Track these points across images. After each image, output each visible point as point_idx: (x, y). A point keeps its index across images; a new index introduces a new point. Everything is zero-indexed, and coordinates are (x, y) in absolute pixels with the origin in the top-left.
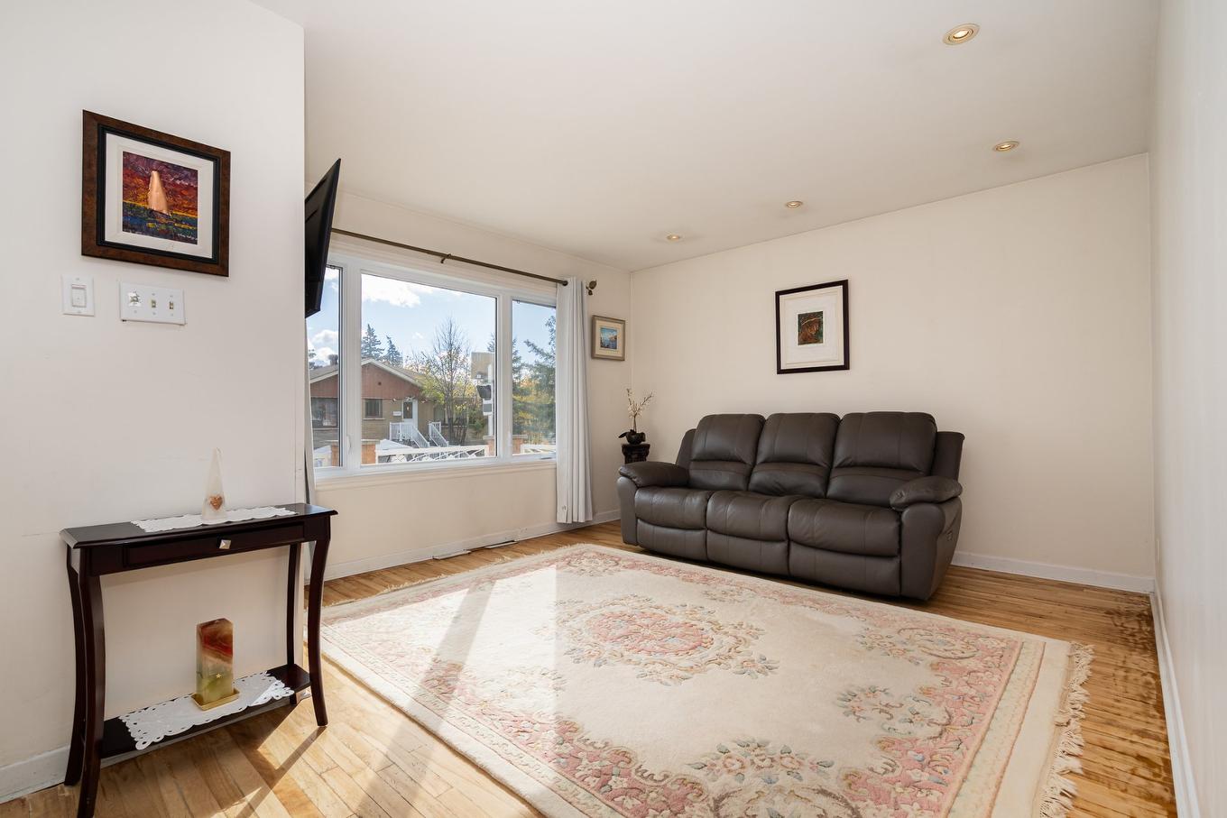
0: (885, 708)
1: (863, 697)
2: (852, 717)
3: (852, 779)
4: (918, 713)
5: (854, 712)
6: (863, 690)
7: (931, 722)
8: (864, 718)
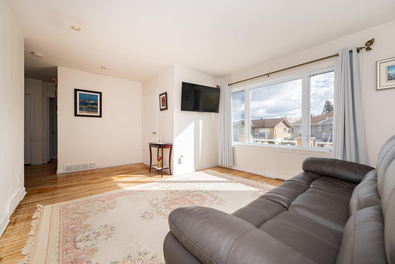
0: (99, 234)
1: (109, 232)
2: (104, 225)
3: (87, 217)
4: (87, 240)
5: (105, 227)
6: (112, 234)
7: (81, 241)
8: (100, 227)
